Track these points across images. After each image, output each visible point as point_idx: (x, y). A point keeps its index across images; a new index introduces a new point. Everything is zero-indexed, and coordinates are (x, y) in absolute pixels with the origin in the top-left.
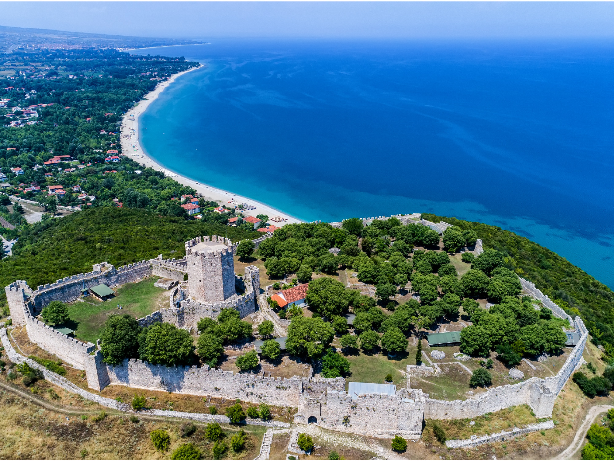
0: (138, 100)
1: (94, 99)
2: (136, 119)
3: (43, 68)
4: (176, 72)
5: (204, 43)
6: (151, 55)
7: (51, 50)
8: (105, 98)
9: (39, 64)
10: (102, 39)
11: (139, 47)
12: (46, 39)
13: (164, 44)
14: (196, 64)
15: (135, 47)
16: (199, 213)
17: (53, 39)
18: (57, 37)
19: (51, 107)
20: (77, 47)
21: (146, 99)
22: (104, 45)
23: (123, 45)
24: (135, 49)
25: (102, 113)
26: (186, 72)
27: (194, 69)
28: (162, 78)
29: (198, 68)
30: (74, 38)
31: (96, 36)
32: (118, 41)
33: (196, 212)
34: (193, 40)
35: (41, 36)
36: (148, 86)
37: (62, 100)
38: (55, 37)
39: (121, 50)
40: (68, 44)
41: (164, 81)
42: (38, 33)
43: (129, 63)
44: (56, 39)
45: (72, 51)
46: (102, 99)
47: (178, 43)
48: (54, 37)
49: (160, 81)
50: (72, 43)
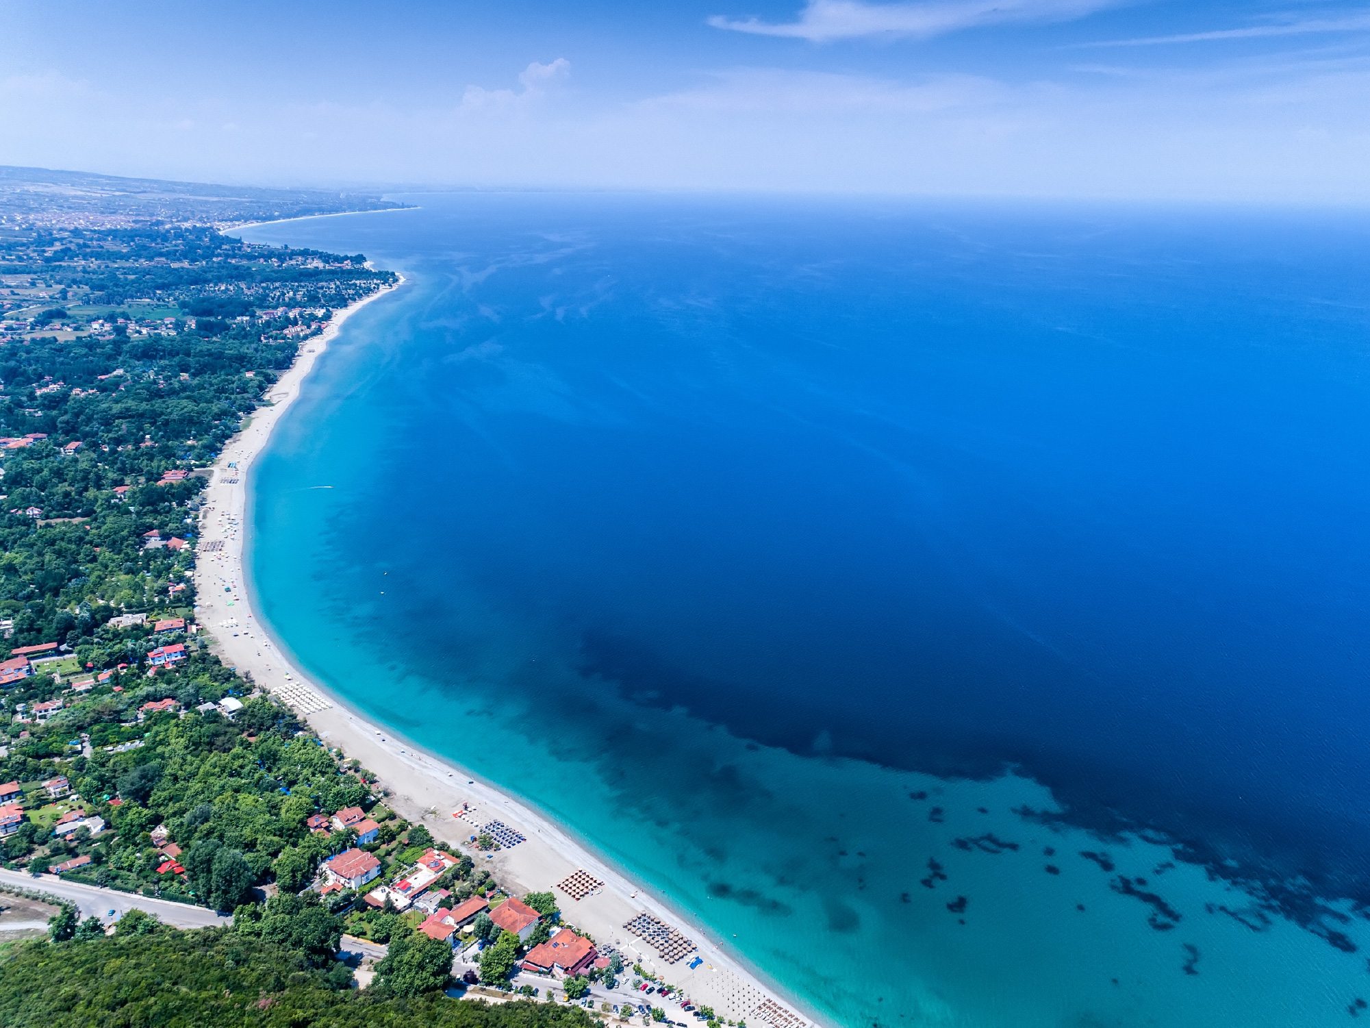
0: (250, 409)
1: (142, 415)
2: (242, 477)
3: (33, 292)
4: (343, 302)
5: (408, 207)
6: (292, 247)
7: (61, 229)
8: (171, 413)
9: (26, 278)
10: (182, 196)
11: (264, 219)
12: (53, 198)
13: (322, 211)
14: (386, 277)
15: (257, 219)
16: (378, 880)
17: (66, 199)
18: (79, 193)
19: (31, 453)
20: (121, 222)
21: (269, 404)
22: (188, 214)
23: (228, 213)
24: (255, 224)
25: (159, 467)
26: (366, 301)
27: (384, 290)
28: (309, 327)
29: (394, 288)
30: (117, 193)
31: (170, 187)
32: (219, 202)
33: (371, 878)
34: (385, 199)
35: (40, 189)
36: (276, 360)
37: (61, 423)
38: (73, 193)
39: (224, 230)
40: (102, 213)
41: (314, 334)
42: (34, 181)
43: (239, 275)
44: (75, 197)
45: (110, 232)
46: (162, 413)
47: (351, 207)
48: (69, 191)
49: (306, 338)
50: (109, 208)
